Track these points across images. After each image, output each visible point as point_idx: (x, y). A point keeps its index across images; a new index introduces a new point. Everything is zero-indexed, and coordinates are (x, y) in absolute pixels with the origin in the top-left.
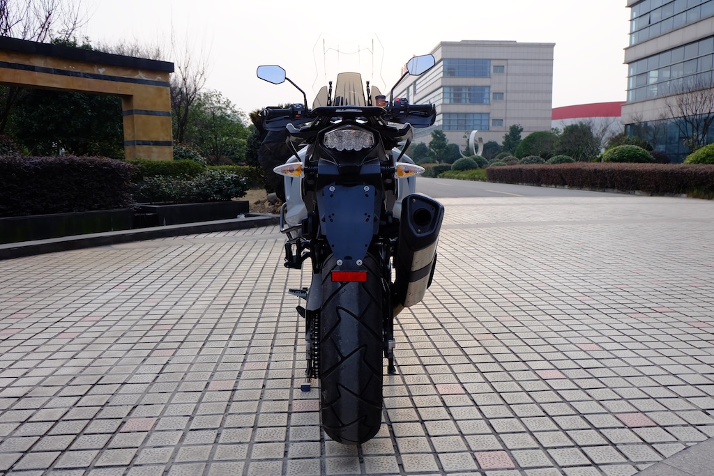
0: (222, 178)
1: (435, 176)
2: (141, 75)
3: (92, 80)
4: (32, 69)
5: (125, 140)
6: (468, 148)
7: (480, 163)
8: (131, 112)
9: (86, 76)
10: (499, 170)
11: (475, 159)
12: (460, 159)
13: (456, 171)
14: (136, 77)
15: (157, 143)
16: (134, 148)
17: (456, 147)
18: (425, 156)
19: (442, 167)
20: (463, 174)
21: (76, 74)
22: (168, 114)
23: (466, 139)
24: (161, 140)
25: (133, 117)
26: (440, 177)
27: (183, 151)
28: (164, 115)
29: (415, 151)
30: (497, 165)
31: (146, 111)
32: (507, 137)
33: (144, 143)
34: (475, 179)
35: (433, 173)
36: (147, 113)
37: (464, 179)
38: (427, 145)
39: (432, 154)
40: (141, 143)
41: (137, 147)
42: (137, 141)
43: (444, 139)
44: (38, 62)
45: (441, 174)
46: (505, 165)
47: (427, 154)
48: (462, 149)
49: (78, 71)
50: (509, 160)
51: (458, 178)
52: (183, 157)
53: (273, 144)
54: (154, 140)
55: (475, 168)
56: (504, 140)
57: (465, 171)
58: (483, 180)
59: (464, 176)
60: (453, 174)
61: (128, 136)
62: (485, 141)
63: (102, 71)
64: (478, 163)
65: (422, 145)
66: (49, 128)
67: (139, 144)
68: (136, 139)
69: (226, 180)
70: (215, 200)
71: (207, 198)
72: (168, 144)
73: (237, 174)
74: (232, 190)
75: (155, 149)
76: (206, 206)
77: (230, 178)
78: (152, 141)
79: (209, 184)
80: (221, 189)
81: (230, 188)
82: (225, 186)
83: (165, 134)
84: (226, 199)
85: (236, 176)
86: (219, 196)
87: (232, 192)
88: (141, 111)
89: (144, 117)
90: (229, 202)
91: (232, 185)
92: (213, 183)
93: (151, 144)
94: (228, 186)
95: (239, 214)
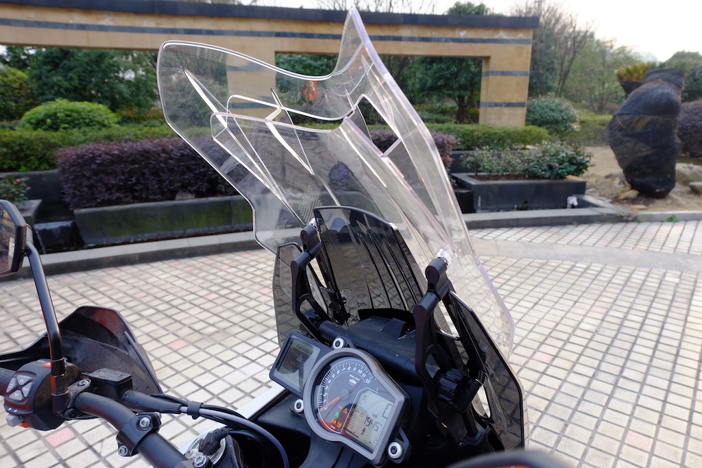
2: (502, 35)
3: (452, 44)
4: (399, 39)
5: (481, 101)
8: (487, 74)
9: (446, 40)
14: (497, 37)
15: (509, 105)
16: (487, 109)
21: (438, 40)
22: (525, 74)
24: (514, 101)
25: (490, 78)
27: (554, 105)
28: (521, 75)
33: (496, 105)
36: (504, 73)
40: (493, 105)
41: (489, 109)
42: (490, 103)
44: (405, 32)
49: (439, 36)
53: (627, 117)
54: (507, 101)
61: (483, 99)
63: (463, 34)
67: (490, 106)
68: (489, 101)
69: (559, 157)
70: (543, 178)
71: (534, 176)
72: (521, 105)
73: (575, 151)
74: (564, 170)
75: (507, 110)
76: (530, 185)
77: (564, 155)
78: (505, 103)
79: (538, 161)
80: (551, 167)
81: (561, 166)
82: (557, 165)
83: (521, 95)
84: (558, 177)
85: (572, 153)
86: (548, 174)
87: (562, 173)
88: (497, 72)
89: (499, 78)
90: (561, 181)
91: (566, 164)
92: (543, 160)
93: (504, 105)
94: (560, 164)
95: (571, 195)
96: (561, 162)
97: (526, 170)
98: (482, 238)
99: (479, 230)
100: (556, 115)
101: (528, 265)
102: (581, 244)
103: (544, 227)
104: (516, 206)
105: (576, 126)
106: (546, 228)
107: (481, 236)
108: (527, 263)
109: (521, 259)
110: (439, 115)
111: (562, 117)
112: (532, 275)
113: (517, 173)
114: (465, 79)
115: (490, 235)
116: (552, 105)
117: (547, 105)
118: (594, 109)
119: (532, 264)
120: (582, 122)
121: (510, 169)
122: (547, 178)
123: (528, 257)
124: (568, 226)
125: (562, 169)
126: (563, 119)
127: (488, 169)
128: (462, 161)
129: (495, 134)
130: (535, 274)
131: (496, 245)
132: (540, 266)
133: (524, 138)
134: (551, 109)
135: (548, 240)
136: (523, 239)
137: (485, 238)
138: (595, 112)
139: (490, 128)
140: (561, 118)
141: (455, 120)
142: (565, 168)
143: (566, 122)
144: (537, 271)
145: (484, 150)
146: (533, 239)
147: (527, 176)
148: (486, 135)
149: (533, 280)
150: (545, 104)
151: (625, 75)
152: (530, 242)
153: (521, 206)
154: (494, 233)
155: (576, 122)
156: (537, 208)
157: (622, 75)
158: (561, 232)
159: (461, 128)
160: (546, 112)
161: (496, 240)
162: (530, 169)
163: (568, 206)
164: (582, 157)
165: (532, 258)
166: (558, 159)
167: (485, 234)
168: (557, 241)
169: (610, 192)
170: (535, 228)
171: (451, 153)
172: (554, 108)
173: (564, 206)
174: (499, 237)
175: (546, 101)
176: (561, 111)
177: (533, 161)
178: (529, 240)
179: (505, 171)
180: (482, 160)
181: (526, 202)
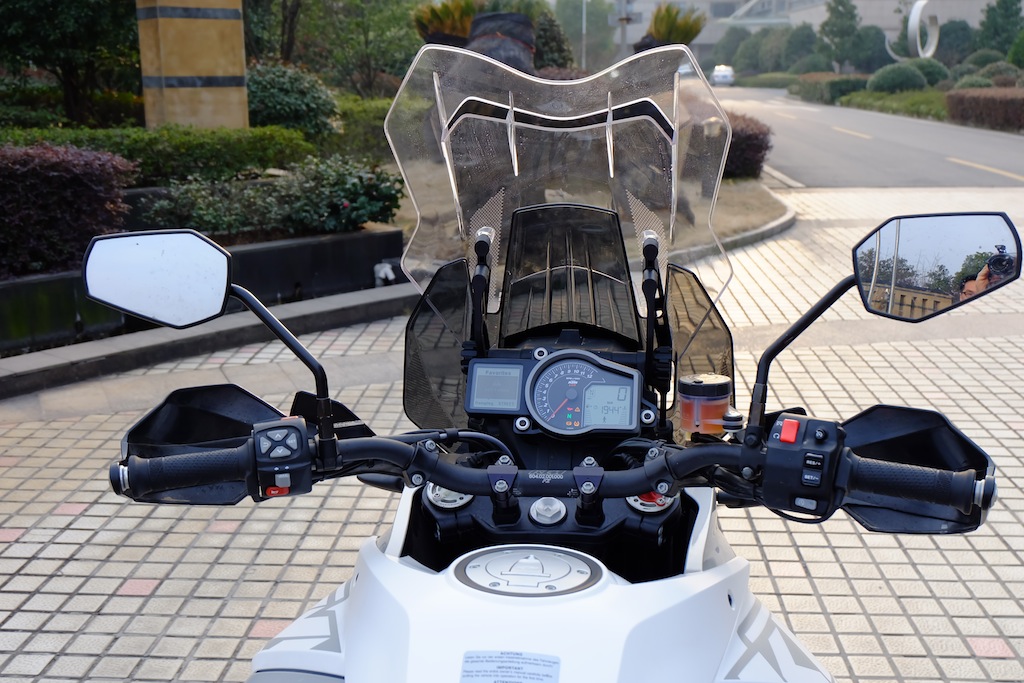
0: (340, 181)
1: (831, 102)
5: (144, 74)
6: (904, 35)
7: (932, 76)
8: (154, 13)
10: (976, 100)
11: (921, 67)
12: (889, 67)
13: (878, 94)
15: (210, 82)
16: (161, 93)
17: (878, 34)
18: (810, 51)
19: (847, 82)
20: (893, 101)
22: (235, 14)
23: (901, 16)
24: (220, 73)
25: (157, 23)
26: (842, 105)
27: (286, 80)
28: (227, 17)
29: (790, 42)
30: (972, 85)
31: (186, 10)
32: (990, 11)
33: (183, 82)
34: (919, 114)
35: (827, 95)
36: (188, 13)
37: (895, 112)
38: (816, 28)
39: (825, 48)
40: (175, 83)
41: (167, 92)
42: (167, 78)
43: (853, 16)
45: (844, 99)
46: (988, 86)
47: (815, 48)
48: (891, 37)
50: (1000, 72)
51: (882, 110)
52: (286, 92)
54: (204, 74)
55: (921, 87)
56: (983, 17)
57: (898, 95)
58: (938, 118)
59: (895, 105)
60: (870, 101)
61: (149, 68)
62: (942, 21)
64: (928, 74)
65: (806, 29)
66: (11, 31)
67: (171, 86)
68: (165, 74)
69: (348, 186)
70: (324, 232)
71: (304, 229)
72: (236, 81)
73: (373, 173)
74: (361, 212)
75: (207, 95)
76: (301, 248)
77: (356, 180)
78: (200, 78)
79: (308, 198)
80: (335, 209)
81: (354, 205)
82: (346, 202)
83: (230, 60)
84: (350, 228)
85: (370, 175)
86: (331, 224)
87: (360, 216)
88: (174, 9)
89: (180, 23)
90: (356, 235)
91: (363, 199)
92: (318, 196)
93: (199, 83)
94: (353, 201)
95: (380, 262)
96: (353, 195)
97: (288, 219)
98: (247, 364)
99: (235, 350)
100: (292, 100)
101: (362, 396)
102: (436, 347)
103: (355, 326)
104: (279, 295)
105: (336, 124)
106: (360, 328)
107: (245, 361)
108: (359, 393)
109: (342, 389)
110: (22, 108)
111: (307, 105)
112: (377, 412)
113: (269, 227)
114: (76, 22)
115: (259, 355)
116: (282, 80)
117: (273, 80)
118: (354, 85)
119: (367, 393)
120: (345, 115)
121: (256, 219)
122: (332, 232)
123: (355, 383)
124: (395, 318)
125: (356, 209)
126: (310, 109)
127: (210, 222)
128: (146, 209)
129: (201, 146)
130: (382, 410)
131: (283, 371)
132: (383, 394)
133: (262, 154)
134: (281, 90)
135: (374, 348)
136: (327, 352)
137: (252, 362)
138: (359, 93)
139: (187, 134)
140: (304, 107)
141: (65, 120)
142: (362, 207)
143: (316, 116)
144: (382, 403)
145: (190, 182)
146: (346, 351)
147: (292, 231)
148: (183, 150)
149: (384, 420)
150: (268, 77)
151: (430, 22)
152: (343, 355)
153: (288, 294)
154: (265, 350)
155: (335, 114)
156: (320, 295)
157: (425, 21)
158: (389, 329)
159: (122, 136)
160: (273, 95)
161: (278, 363)
162: (294, 216)
163: (378, 282)
164: (388, 184)
165: (361, 383)
166: (344, 190)
167: (251, 355)
168: (391, 348)
169: (446, 249)
170: (341, 330)
171: (123, 193)
172: (287, 86)
173: (371, 284)
174: (281, 356)
175: (268, 72)
176: (303, 93)
177: (298, 198)
178: (341, 353)
179: (244, 224)
180: (193, 204)
181: (298, 285)
